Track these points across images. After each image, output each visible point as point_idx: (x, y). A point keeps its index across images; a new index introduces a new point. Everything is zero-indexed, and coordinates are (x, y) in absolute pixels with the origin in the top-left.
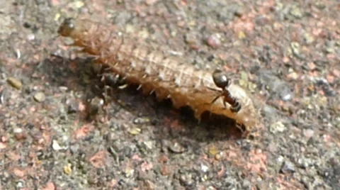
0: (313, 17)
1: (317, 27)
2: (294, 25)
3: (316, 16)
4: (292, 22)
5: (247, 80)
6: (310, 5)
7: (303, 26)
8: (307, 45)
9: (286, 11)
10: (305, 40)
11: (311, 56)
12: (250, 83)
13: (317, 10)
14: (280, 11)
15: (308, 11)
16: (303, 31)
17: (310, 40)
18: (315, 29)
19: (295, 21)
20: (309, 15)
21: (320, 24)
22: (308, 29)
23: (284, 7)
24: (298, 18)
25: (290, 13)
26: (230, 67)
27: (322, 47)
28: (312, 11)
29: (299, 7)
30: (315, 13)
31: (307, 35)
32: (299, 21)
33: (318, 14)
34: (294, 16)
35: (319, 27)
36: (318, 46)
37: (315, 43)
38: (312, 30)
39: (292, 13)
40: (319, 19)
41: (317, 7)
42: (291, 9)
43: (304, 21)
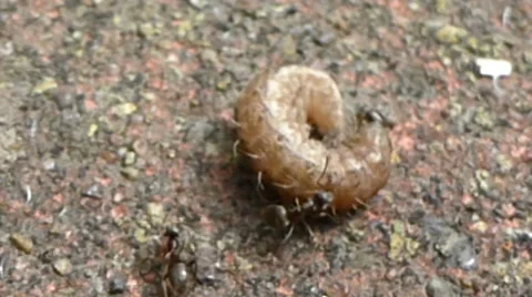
0: (511, 127)
1: (518, 144)
2: (482, 141)
3: (516, 125)
4: (478, 135)
5: (403, 234)
6: (506, 107)
7: (496, 143)
8: (502, 175)
9: (467, 118)
10: (499, 166)
11: (508, 194)
12: (409, 240)
13: (518, 116)
14: (457, 118)
15: (503, 117)
16: (495, 150)
17: (507, 165)
18: (514, 147)
19: (482, 134)
20: (504, 124)
21: (523, 139)
22: (504, 148)
23: (464, 111)
24: (486, 128)
25: (473, 121)
26: (376, 213)
27: (525, 177)
28: (509, 117)
29: (488, 109)
30: (516, 120)
31: (501, 158)
32: (488, 133)
33: (520, 122)
34: (481, 125)
35: (522, 145)
36: (519, 176)
37: (514, 171)
38: (510, 150)
39: (477, 120)
40: (521, 131)
41: (517, 110)
42: (475, 114)
43: (496, 134)
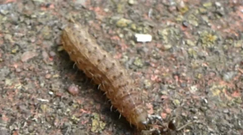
0: (151, 66)
1: (154, 74)
2: (137, 73)
3: (153, 65)
4: (135, 71)
5: (99, 120)
6: (149, 57)
7: (144, 74)
8: (146, 89)
9: (130, 63)
10: (145, 85)
11: (149, 98)
12: (101, 122)
13: (155, 61)
14: (126, 62)
15: (148, 61)
16: (143, 78)
17: (149, 85)
18: (152, 76)
19: (137, 70)
20: (148, 65)
21: (157, 71)
22: (148, 76)
23: (129, 59)
24: (139, 67)
25: (133, 64)
26: (86, 110)
27: (157, 90)
28: (150, 61)
29: (141, 58)
30: (153, 62)
31: (146, 81)
32: (140, 69)
33: (155, 64)
34: (137, 66)
35: (156, 74)
36: (154, 90)
37: (153, 87)
38: (150, 77)
39: (135, 63)
40: (155, 68)
41: (154, 58)
42: (134, 60)
43: (144, 70)
